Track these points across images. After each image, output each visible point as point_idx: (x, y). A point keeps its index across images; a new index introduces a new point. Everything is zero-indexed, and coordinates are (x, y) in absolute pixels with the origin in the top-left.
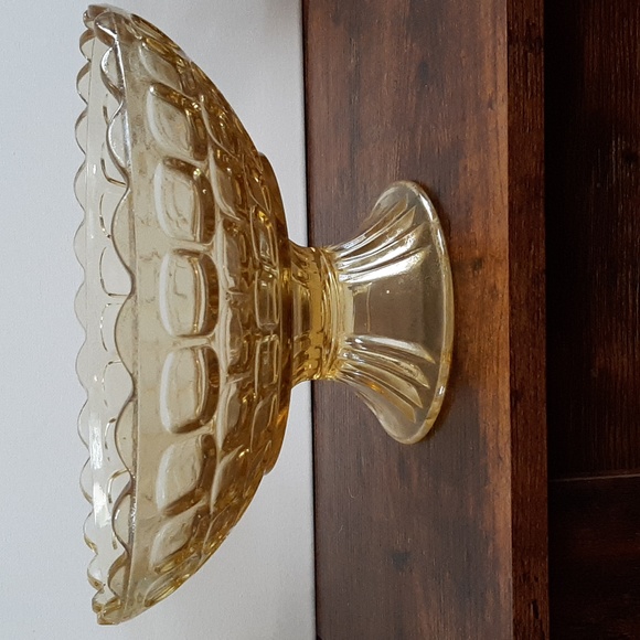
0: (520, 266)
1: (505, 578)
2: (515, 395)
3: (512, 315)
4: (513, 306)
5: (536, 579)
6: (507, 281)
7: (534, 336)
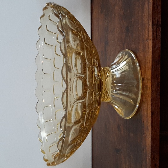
0: (154, 81)
1: (149, 158)
2: (152, 113)
3: (152, 93)
4: (152, 91)
5: (156, 159)
6: (151, 85)
7: (157, 98)
